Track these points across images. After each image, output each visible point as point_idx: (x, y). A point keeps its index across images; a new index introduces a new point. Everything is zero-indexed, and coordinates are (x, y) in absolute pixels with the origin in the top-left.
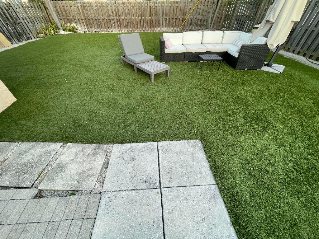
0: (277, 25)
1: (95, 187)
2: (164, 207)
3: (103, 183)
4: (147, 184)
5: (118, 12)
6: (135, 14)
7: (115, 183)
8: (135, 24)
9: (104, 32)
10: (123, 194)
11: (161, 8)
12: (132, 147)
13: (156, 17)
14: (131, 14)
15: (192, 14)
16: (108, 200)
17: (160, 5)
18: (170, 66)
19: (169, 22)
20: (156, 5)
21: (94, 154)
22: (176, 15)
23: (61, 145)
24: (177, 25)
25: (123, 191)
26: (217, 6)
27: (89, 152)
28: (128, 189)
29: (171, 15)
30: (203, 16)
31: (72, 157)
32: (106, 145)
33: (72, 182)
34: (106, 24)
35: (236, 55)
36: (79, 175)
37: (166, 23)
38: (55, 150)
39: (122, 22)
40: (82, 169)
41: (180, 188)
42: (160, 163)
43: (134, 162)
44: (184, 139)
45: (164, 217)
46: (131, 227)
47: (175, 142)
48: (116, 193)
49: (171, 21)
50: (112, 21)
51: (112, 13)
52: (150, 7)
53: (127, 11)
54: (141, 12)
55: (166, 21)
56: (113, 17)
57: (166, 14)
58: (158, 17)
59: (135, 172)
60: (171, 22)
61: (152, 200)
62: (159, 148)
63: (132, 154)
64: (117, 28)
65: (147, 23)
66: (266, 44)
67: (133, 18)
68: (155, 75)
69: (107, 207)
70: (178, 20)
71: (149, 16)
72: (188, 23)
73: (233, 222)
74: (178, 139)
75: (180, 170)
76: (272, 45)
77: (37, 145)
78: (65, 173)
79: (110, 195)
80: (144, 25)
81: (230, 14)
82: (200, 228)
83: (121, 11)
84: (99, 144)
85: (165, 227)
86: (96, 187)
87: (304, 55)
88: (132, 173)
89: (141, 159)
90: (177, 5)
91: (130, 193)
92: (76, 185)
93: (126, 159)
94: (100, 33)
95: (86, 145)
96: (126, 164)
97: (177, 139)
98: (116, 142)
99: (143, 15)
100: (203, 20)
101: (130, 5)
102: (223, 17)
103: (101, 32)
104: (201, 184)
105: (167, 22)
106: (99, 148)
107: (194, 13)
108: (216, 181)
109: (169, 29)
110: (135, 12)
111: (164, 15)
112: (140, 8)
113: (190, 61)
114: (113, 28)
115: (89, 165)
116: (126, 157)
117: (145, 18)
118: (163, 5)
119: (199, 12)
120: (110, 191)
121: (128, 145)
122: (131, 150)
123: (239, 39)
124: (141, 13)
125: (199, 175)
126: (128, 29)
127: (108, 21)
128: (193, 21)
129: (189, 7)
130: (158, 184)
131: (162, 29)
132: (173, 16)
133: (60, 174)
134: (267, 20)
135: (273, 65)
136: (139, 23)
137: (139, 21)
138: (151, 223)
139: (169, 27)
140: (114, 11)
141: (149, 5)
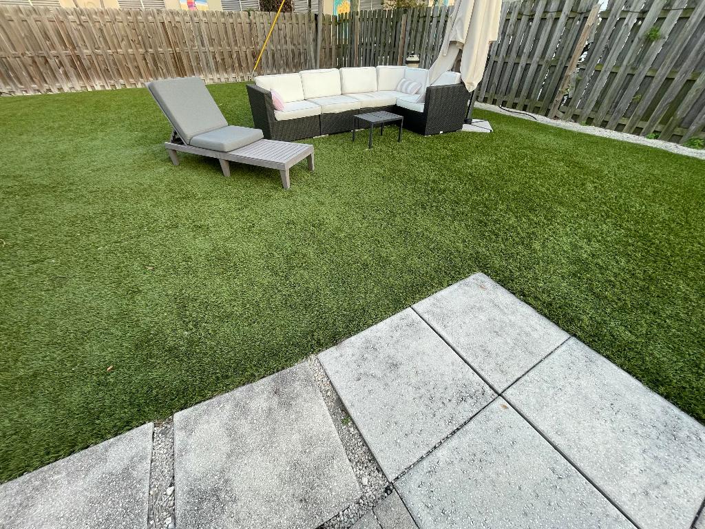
0: (472, 47)
1: (361, 483)
2: (541, 428)
3: (373, 459)
4: (470, 401)
5: (68, 36)
6: (123, 40)
7: (403, 442)
8: (130, 66)
9: (31, 93)
10: (442, 454)
11: (194, 26)
12: (368, 341)
13: (188, 49)
14: (113, 42)
15: (272, 41)
16: (424, 490)
17: (187, 18)
18: (315, 145)
19: (223, 59)
20: (177, 19)
21: (287, 404)
22: (236, 44)
23: (151, 432)
24: (244, 65)
25: (435, 447)
26: (317, 25)
27: (265, 405)
28: (444, 436)
29: (224, 43)
30: (294, 45)
31: (224, 445)
32: (297, 365)
33: (288, 513)
34: (31, 69)
35: (420, 108)
36: (290, 482)
37: (216, 63)
38: (142, 458)
39: (86, 63)
40: (283, 460)
41: (531, 374)
42: (454, 345)
43: (401, 370)
44: (454, 280)
45: (559, 447)
46: (526, 514)
47: (445, 293)
48: (425, 463)
49: (226, 55)
50: (51, 62)
51: (47, 37)
52: (163, 23)
53: (96, 34)
54: (141, 35)
55: (214, 58)
56: (54, 49)
57: (211, 41)
58: (191, 49)
59: (423, 391)
60: (228, 60)
61: (510, 429)
62: (426, 316)
63: (381, 356)
64: (74, 79)
65: (166, 63)
66: (462, 83)
67: (119, 50)
68: (291, 170)
69: (437, 509)
70: (243, 54)
71: (164, 44)
72: (267, 62)
73: (647, 384)
74: (445, 284)
75: (499, 340)
76: (471, 84)
77: (44, 480)
78: (239, 504)
79: (417, 476)
80: (157, 69)
81: (345, 42)
82: (624, 426)
83: (76, 33)
84: (278, 371)
85: (578, 465)
86: (365, 481)
87: (494, 102)
88: (421, 397)
89: (411, 358)
90: (231, 21)
91: (454, 442)
92: (303, 513)
93: (379, 374)
94: (19, 96)
95: (239, 392)
96: (386, 384)
97: (441, 286)
98: (321, 346)
99: (147, 44)
100: (297, 53)
101: (102, 18)
102: (334, 47)
103: (19, 94)
104: (552, 348)
105: (218, 59)
106: (284, 381)
107: (276, 38)
108: (567, 331)
109: (226, 76)
110: (122, 36)
111: (206, 42)
112: (134, 26)
113: (334, 134)
114: (59, 79)
115: (296, 437)
116: (374, 368)
117: (157, 52)
118: (196, 19)
119: (285, 37)
120: (409, 468)
121: (356, 340)
122: (372, 347)
123: (404, 80)
124: (140, 38)
125: (535, 335)
126: (112, 82)
127: (39, 61)
128: (277, 56)
129: (260, 26)
130: (489, 391)
131: (210, 76)
132: (229, 46)
133: (224, 517)
134: (450, 40)
135: (473, 120)
136: (141, 64)
137: (139, 58)
138: (550, 475)
139: (226, 70)
140: (52, 33)
141: (158, 18)
